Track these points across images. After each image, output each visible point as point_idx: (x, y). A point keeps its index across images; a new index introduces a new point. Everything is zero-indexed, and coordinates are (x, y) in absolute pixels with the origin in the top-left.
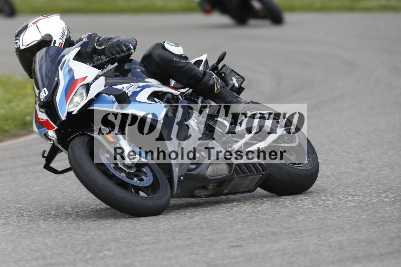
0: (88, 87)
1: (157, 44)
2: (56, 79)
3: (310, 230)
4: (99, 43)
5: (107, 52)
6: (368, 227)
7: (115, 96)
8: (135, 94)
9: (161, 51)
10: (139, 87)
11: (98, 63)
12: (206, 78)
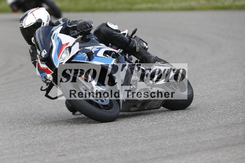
0: (70, 49)
1: (103, 24)
2: (51, 44)
3: (107, 145)
4: (69, 24)
5: (78, 29)
6: (142, 142)
7: (87, 53)
8: (96, 52)
9: (105, 28)
10: (98, 48)
11: (74, 35)
12: (131, 43)
